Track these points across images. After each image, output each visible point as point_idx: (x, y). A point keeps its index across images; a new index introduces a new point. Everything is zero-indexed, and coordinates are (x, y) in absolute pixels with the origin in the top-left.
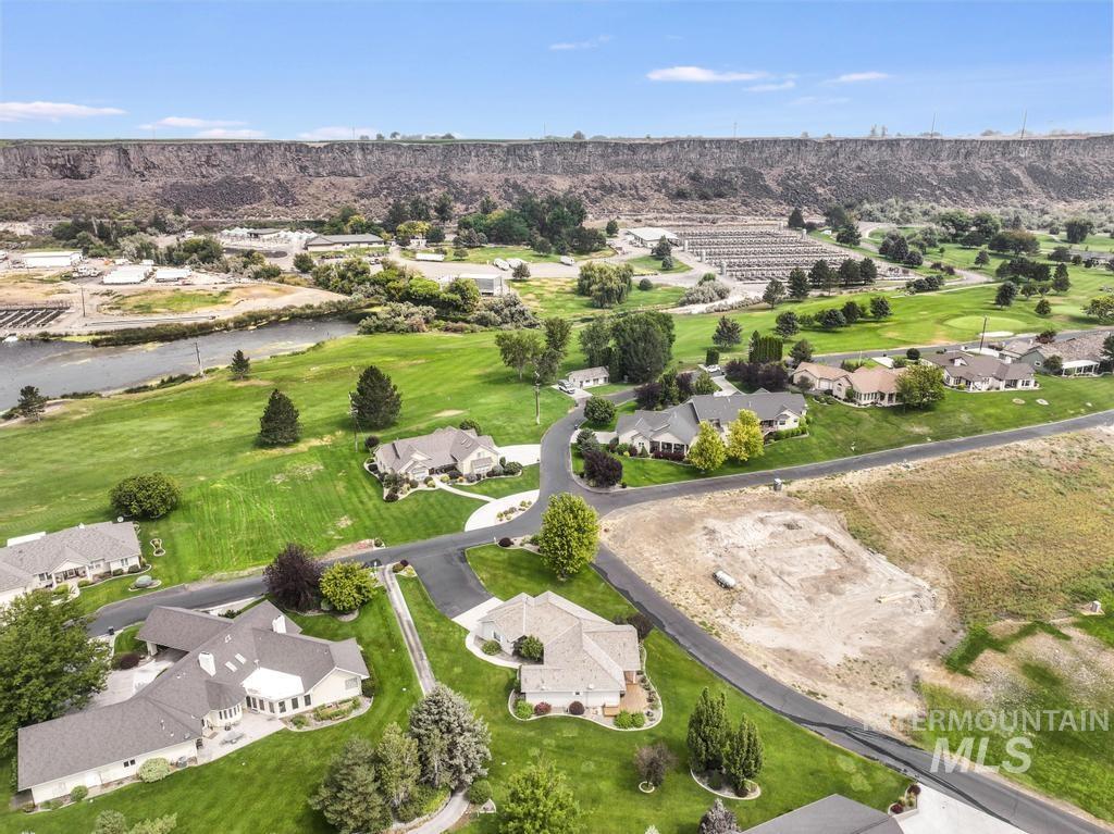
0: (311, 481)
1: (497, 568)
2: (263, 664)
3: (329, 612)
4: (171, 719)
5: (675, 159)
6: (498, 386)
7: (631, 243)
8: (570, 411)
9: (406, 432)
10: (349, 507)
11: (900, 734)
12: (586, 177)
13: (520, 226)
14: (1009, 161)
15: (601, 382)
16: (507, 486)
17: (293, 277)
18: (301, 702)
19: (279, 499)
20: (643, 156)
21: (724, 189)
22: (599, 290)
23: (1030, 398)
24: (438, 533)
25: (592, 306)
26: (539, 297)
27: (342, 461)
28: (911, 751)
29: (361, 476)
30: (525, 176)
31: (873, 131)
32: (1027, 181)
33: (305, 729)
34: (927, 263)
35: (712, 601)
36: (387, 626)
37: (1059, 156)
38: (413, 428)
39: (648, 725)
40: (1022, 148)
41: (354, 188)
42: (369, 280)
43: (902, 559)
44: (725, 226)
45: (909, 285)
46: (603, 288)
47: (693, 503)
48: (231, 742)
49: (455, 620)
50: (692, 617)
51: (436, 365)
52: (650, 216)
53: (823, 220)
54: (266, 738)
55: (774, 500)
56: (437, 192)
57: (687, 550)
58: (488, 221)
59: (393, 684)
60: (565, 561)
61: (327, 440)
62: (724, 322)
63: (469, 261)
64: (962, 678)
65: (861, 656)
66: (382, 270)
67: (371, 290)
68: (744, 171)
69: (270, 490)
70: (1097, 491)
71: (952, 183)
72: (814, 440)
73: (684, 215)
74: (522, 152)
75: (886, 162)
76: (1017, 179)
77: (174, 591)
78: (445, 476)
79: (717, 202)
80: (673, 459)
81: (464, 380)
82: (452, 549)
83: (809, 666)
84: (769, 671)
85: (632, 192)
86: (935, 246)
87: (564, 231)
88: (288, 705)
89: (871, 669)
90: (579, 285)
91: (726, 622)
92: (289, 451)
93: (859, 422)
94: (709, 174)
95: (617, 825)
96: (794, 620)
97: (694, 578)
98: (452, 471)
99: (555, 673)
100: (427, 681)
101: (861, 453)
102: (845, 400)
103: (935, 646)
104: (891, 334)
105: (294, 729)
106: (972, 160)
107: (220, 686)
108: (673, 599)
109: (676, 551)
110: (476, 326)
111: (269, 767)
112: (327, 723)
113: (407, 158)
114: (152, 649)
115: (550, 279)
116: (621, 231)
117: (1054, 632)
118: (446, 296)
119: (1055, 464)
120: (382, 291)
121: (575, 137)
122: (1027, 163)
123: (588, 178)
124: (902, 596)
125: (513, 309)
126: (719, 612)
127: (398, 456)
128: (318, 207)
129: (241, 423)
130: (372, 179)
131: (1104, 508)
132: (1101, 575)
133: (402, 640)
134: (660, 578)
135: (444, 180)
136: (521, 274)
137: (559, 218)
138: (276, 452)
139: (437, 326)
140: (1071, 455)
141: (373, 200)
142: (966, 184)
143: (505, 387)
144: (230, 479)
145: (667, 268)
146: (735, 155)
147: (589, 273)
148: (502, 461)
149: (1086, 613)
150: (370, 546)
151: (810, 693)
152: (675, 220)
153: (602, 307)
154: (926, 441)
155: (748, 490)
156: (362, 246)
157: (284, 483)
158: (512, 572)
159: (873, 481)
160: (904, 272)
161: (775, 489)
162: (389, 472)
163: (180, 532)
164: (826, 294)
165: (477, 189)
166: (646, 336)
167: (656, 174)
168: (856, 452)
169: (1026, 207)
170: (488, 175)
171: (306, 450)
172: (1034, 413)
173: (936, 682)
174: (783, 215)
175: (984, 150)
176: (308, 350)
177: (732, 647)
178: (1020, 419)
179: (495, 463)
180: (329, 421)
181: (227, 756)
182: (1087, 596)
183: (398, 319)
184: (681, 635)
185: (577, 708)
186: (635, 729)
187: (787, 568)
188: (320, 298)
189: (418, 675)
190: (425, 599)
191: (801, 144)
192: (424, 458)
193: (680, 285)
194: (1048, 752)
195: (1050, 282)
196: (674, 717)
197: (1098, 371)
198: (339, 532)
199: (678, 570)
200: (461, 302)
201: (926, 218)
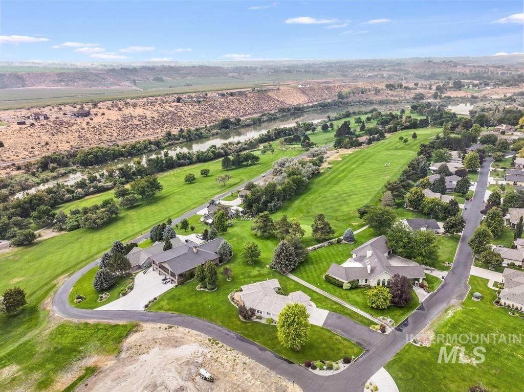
50: (223, 346)
65: (141, 357)
83: (168, 342)
84: (187, 331)
91: (206, 351)
97: (225, 375)
108: (234, 352)
126: (209, 356)
134: (245, 366)
177: (203, 336)
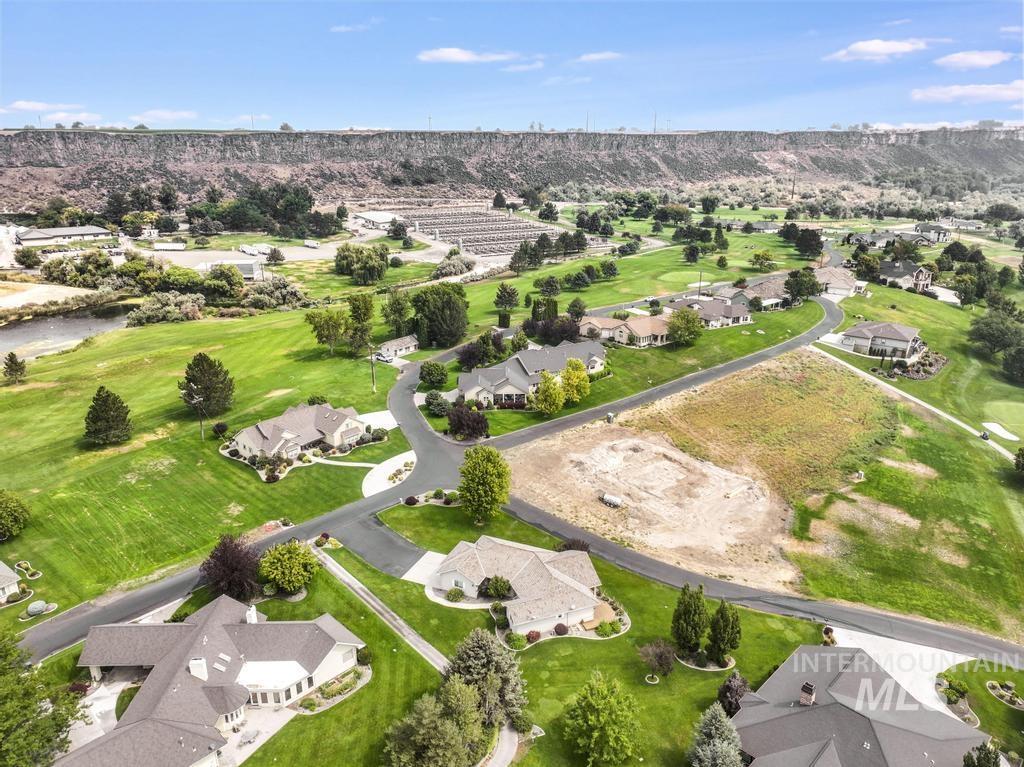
0: (170, 476)
1: (416, 525)
2: (250, 657)
3: (274, 596)
4: (187, 734)
5: (386, 149)
6: (313, 363)
7: (363, 226)
8: (398, 378)
9: (246, 415)
10: (230, 494)
11: (796, 593)
12: (305, 166)
13: (253, 212)
14: (648, 151)
15: (412, 349)
16: (380, 451)
17: (18, 274)
18: (305, 685)
19: (144, 498)
20: (356, 146)
21: (433, 175)
22: (361, 269)
23: (752, 329)
24: (340, 504)
25: (356, 284)
26: (301, 279)
27: (193, 451)
28: (809, 603)
29: (223, 463)
30: (244, 165)
31: (532, 127)
32: (663, 167)
33: (318, 710)
34: (618, 234)
35: (609, 519)
36: (343, 597)
37: (682, 148)
38: (251, 409)
39: (624, 630)
40: (656, 141)
41: (59, 179)
42: (115, 272)
43: (723, 462)
44: (439, 208)
45: (614, 251)
46: (365, 267)
47: (551, 442)
48: (249, 742)
49: (406, 577)
50: (603, 535)
51: (237, 348)
52: (373, 200)
53: (521, 201)
54: (283, 728)
55: (612, 431)
56: (156, 182)
57: (568, 482)
58: (220, 209)
59: (381, 647)
60: (489, 507)
61: (161, 434)
62: (503, 288)
63: (212, 249)
64: (808, 543)
65: (737, 542)
66: (126, 261)
67: (119, 282)
68: (446, 159)
69: (128, 492)
70: (821, 393)
71: (612, 169)
72: (619, 379)
73: (402, 199)
74: (239, 142)
75: (559, 152)
76: (656, 165)
77: (80, 611)
78: (317, 450)
79: (429, 187)
80: (517, 408)
81: (272, 361)
82: (363, 516)
83: (706, 556)
84: (683, 566)
85: (352, 179)
86: (617, 219)
87: (299, 216)
88: (294, 691)
89: (748, 548)
90: (337, 265)
91: (629, 534)
92: (125, 449)
93: (645, 361)
94: (418, 162)
95: (650, 715)
96: (677, 524)
97: (584, 503)
98: (322, 445)
99: (538, 602)
100: (412, 638)
101: (657, 384)
102: (627, 344)
103: (780, 524)
104: (625, 290)
105: (308, 713)
106: (622, 150)
107: (221, 689)
108: (580, 524)
109: (559, 484)
110: (253, 310)
111: (304, 755)
112: (339, 699)
113: (114, 148)
114: (96, 673)
115: (305, 262)
116: (351, 215)
117: (844, 498)
118: (210, 282)
119: (788, 377)
120: (132, 282)
121: (282, 128)
122: (661, 152)
123: (308, 167)
124: (740, 490)
125: (284, 291)
127: (265, 437)
128: (17, 200)
129: (48, 428)
130: (78, 169)
131: (831, 405)
132: (852, 452)
133: (366, 606)
134: (559, 509)
135: (161, 170)
136: (275, 258)
137: (292, 204)
138: (110, 452)
139: (209, 313)
140: (795, 369)
141: (83, 191)
142: (620, 170)
143: (320, 362)
144: (72, 487)
145: (408, 245)
146: (438, 145)
147: (346, 253)
148: (368, 429)
149: (857, 481)
150: (277, 526)
151: (721, 577)
152: (395, 204)
153: (365, 284)
154: (697, 370)
155: (588, 425)
156: (86, 238)
157: (138, 481)
158: (433, 526)
159: (676, 405)
160: (603, 241)
161: (609, 422)
162: (259, 454)
163: (47, 549)
164: (553, 261)
165: (197, 178)
166: (449, 304)
167: (370, 163)
168: (653, 385)
169: (666, 186)
170: (206, 164)
171: (144, 445)
172: (760, 341)
173: (795, 550)
174: (486, 197)
175: (630, 141)
176: (78, 347)
177: (647, 553)
178: (752, 348)
179: (362, 432)
180: (150, 414)
181: (252, 757)
182: (851, 469)
183: (167, 308)
184: (603, 551)
185: (561, 630)
186: (615, 636)
187: (647, 483)
188: (62, 294)
189: (400, 634)
190: (364, 565)
191: (492, 136)
192: (293, 436)
193: (426, 261)
194: (886, 584)
195: (713, 243)
196: (639, 618)
197: (783, 306)
198: (237, 519)
199: (569, 499)
200: (228, 287)
201: (598, 197)
